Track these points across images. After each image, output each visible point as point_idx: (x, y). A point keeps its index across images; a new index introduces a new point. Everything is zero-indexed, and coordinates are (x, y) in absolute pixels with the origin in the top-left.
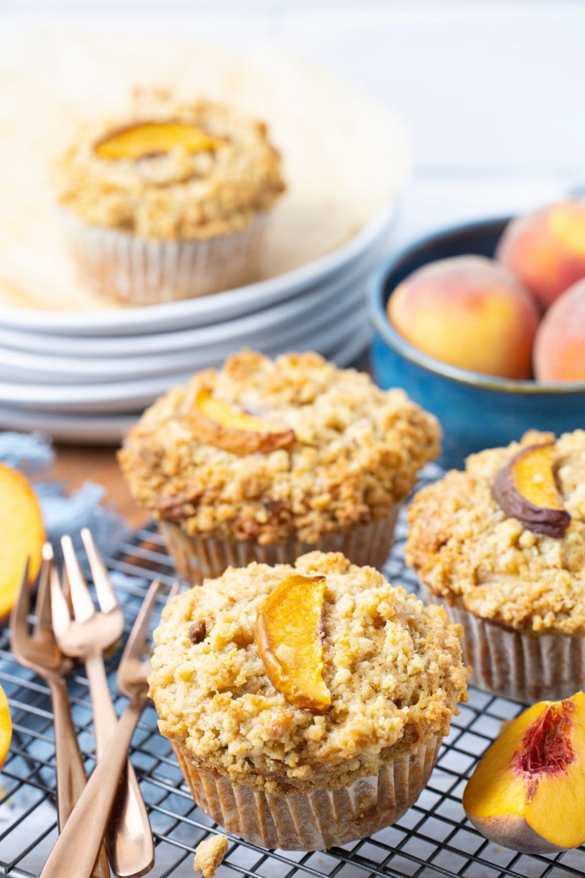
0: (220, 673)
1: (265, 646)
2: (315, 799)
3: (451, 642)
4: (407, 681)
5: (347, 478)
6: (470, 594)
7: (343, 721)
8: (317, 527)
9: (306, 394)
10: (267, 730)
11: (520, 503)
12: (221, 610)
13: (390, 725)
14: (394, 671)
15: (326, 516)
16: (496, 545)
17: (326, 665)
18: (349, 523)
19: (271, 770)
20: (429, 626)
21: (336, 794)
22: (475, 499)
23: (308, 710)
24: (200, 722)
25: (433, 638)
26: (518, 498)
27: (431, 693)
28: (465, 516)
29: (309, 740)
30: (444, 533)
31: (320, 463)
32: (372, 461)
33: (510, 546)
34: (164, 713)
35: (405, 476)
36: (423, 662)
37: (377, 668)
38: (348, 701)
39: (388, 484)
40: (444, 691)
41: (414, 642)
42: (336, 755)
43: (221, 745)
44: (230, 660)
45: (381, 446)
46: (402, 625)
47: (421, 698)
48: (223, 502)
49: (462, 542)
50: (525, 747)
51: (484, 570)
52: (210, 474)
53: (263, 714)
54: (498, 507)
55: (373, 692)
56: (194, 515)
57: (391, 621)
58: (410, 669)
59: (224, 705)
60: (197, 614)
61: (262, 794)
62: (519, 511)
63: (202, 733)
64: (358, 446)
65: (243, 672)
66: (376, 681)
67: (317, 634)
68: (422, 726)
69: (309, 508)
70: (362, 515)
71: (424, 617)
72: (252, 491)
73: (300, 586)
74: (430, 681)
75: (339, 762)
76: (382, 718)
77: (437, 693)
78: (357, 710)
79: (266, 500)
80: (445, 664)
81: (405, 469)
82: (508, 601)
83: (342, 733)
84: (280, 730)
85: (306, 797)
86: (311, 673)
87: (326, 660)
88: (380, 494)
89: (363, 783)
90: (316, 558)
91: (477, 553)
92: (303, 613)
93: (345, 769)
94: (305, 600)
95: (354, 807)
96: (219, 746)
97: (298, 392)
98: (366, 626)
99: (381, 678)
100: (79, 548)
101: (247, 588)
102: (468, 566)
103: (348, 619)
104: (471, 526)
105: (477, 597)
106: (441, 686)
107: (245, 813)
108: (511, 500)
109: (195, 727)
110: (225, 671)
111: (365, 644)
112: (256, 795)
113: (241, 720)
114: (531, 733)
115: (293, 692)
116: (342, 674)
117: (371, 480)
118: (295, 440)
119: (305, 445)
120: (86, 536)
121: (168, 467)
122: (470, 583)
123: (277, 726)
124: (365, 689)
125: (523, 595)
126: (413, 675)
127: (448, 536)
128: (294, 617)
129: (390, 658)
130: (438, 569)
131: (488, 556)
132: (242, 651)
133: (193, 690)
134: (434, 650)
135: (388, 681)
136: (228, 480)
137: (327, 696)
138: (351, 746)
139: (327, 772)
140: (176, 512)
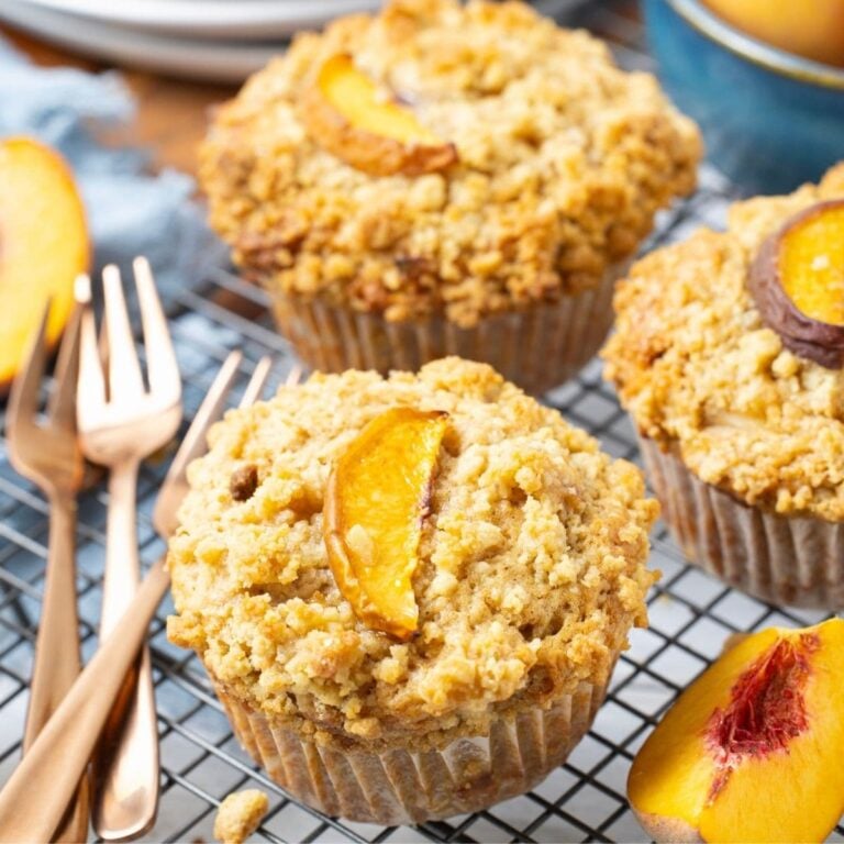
0: (257, 563)
1: (333, 526)
2: (392, 761)
3: (627, 535)
4: (547, 596)
5: (529, 229)
6: (689, 442)
7: (435, 656)
8: (476, 303)
9: (491, 78)
10: (312, 663)
11: (781, 305)
12: (284, 450)
13: (502, 672)
14: (528, 579)
15: (492, 285)
16: (736, 367)
17: (422, 562)
18: (524, 300)
19: (321, 717)
20: (600, 502)
21: (423, 756)
22: (719, 287)
23: (384, 633)
24: (224, 631)
25: (600, 527)
26: (779, 295)
27: (583, 617)
28: (698, 314)
29: (380, 680)
30: (662, 340)
31: (492, 200)
32: (574, 203)
33: (757, 373)
34: (177, 606)
35: (629, 224)
36: (575, 568)
37: (501, 574)
38: (448, 624)
39: (599, 238)
40: (604, 614)
41: (568, 534)
42: (418, 707)
43: (253, 668)
44: (274, 544)
45: (593, 179)
46: (552, 504)
47: (566, 623)
48: (336, 250)
49: (687, 357)
50: (734, 700)
51: (714, 406)
52: (321, 204)
53: (314, 635)
54: (752, 303)
55: (488, 612)
56: (292, 266)
57: (535, 499)
58: (553, 578)
59: (256, 615)
60: (249, 449)
61: (313, 745)
62: (777, 317)
63: (226, 649)
64: (556, 175)
65: (293, 564)
66: (495, 594)
67: (418, 509)
68: (560, 669)
69: (465, 272)
70: (547, 290)
71: (599, 485)
72: (380, 238)
73: (406, 425)
74: (584, 597)
75: (423, 717)
76: (492, 661)
77: (593, 618)
78: (457, 643)
79: (399, 256)
80: (613, 572)
81: (632, 213)
82: (743, 461)
83: (428, 676)
84: (332, 665)
85: (377, 758)
86: (396, 573)
87: (424, 555)
88: (583, 254)
89: (466, 745)
90: (451, 369)
91: (707, 377)
92: (404, 470)
93: (434, 726)
94: (411, 450)
95: (454, 775)
96: (250, 670)
97: (481, 74)
98: (496, 501)
99: (503, 592)
100: (129, 286)
101: (330, 416)
102: (691, 397)
103: (471, 487)
104: (702, 332)
105: (698, 448)
106: (600, 607)
107: (292, 764)
108: (769, 297)
109: (217, 637)
110: (264, 559)
111: (487, 533)
112: (304, 746)
113: (280, 640)
114: (745, 679)
115: (361, 605)
116: (443, 581)
117: (571, 231)
118: (456, 160)
119: (471, 168)
120: (141, 268)
121: (259, 186)
122: (690, 425)
123: (329, 660)
124: (477, 606)
125: (765, 455)
126: (558, 587)
127: (666, 344)
128: (388, 477)
129: (524, 559)
130: (646, 395)
131: (722, 385)
132: (301, 525)
133: (219, 579)
134: (598, 546)
135: (514, 597)
136: (345, 216)
137: (412, 616)
138: (439, 700)
139: (406, 730)
140: (265, 259)
